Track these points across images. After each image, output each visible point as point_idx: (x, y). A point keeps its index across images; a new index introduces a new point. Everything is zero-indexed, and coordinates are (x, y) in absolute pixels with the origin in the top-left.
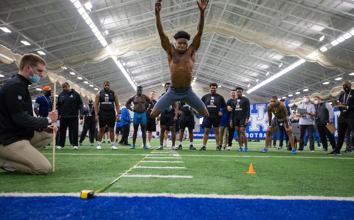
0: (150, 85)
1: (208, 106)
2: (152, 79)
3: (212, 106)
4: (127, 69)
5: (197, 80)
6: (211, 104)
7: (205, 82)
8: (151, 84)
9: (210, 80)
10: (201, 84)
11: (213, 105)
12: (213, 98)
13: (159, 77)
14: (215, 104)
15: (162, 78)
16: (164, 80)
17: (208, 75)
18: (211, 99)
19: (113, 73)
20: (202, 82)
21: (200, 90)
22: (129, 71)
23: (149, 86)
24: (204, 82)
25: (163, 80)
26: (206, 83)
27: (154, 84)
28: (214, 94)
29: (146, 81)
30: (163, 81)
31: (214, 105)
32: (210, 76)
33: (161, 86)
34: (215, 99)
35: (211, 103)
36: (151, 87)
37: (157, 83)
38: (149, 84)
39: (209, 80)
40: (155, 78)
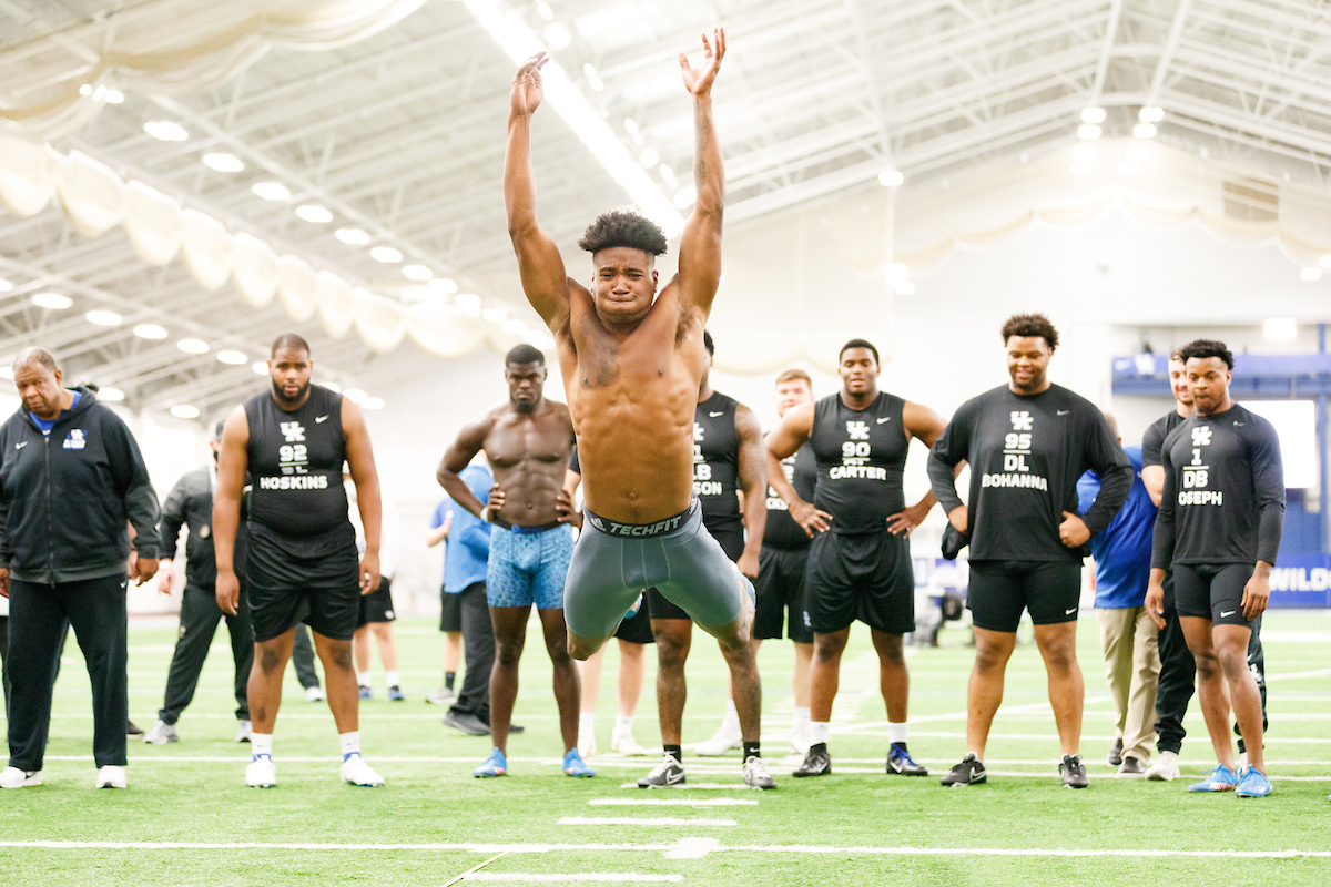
0: (779, 181)
1: (988, 481)
2: (800, 130)
3: (1017, 476)
4: (589, 69)
5: (1166, 128)
6: (1013, 462)
7: (1239, 139)
8: (793, 176)
9: (1279, 117)
10: (1204, 152)
11: (1020, 473)
12: (1022, 419)
13: (849, 114)
14: (1037, 463)
15: (874, 122)
16: (893, 142)
17: (1259, 84)
18: (1010, 428)
19: (478, 99)
20: (1215, 139)
21: (1194, 210)
22: (607, 81)
23: (770, 190)
24: (1230, 143)
25: (883, 139)
26: (1245, 147)
27: (813, 172)
28: (1033, 392)
29: (749, 150)
30: (886, 146)
31: (1031, 473)
32: (1276, 89)
33: (871, 188)
34: (1036, 431)
35: (1007, 459)
36: (790, 193)
37: (837, 164)
38: (775, 173)
39: (1268, 119)
40: (822, 123)
